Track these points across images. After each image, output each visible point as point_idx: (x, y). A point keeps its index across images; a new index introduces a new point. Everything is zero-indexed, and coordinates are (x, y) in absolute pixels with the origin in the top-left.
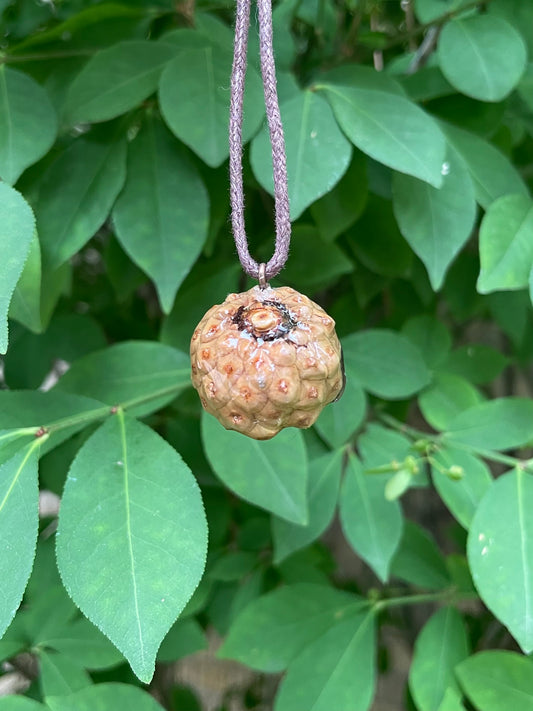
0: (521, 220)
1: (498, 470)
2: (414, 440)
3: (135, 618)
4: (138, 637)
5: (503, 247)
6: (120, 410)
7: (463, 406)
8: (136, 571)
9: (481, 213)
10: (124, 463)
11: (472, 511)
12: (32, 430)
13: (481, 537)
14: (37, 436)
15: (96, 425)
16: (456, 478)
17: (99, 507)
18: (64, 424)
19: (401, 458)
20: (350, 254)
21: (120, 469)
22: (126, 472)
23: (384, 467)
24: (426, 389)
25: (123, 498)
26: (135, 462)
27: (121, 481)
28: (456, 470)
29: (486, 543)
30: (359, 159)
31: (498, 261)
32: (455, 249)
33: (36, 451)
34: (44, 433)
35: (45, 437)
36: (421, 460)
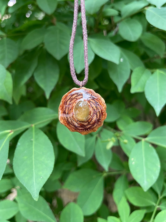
0: (143, 73)
1: (137, 141)
2: (115, 133)
3: (34, 182)
4: (34, 188)
5: (138, 80)
6: (33, 126)
7: (128, 123)
8: (35, 169)
9: (132, 72)
10: (33, 140)
11: (130, 152)
12: (9, 131)
13: (132, 159)
14: (10, 132)
15: (27, 129)
16: (125, 143)
17: (26, 152)
18: (18, 129)
19: (111, 138)
20: (98, 84)
21: (32, 141)
22: (34, 142)
23: (106, 140)
24: (118, 119)
25: (32, 149)
26: (36, 139)
27: (32, 144)
28: (126, 141)
29: (134, 161)
30: (97, 57)
31: (136, 84)
32: (125, 81)
33: (10, 137)
34: (12, 131)
35: (12, 133)
36: (116, 138)
